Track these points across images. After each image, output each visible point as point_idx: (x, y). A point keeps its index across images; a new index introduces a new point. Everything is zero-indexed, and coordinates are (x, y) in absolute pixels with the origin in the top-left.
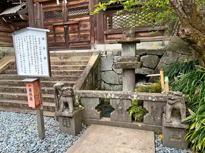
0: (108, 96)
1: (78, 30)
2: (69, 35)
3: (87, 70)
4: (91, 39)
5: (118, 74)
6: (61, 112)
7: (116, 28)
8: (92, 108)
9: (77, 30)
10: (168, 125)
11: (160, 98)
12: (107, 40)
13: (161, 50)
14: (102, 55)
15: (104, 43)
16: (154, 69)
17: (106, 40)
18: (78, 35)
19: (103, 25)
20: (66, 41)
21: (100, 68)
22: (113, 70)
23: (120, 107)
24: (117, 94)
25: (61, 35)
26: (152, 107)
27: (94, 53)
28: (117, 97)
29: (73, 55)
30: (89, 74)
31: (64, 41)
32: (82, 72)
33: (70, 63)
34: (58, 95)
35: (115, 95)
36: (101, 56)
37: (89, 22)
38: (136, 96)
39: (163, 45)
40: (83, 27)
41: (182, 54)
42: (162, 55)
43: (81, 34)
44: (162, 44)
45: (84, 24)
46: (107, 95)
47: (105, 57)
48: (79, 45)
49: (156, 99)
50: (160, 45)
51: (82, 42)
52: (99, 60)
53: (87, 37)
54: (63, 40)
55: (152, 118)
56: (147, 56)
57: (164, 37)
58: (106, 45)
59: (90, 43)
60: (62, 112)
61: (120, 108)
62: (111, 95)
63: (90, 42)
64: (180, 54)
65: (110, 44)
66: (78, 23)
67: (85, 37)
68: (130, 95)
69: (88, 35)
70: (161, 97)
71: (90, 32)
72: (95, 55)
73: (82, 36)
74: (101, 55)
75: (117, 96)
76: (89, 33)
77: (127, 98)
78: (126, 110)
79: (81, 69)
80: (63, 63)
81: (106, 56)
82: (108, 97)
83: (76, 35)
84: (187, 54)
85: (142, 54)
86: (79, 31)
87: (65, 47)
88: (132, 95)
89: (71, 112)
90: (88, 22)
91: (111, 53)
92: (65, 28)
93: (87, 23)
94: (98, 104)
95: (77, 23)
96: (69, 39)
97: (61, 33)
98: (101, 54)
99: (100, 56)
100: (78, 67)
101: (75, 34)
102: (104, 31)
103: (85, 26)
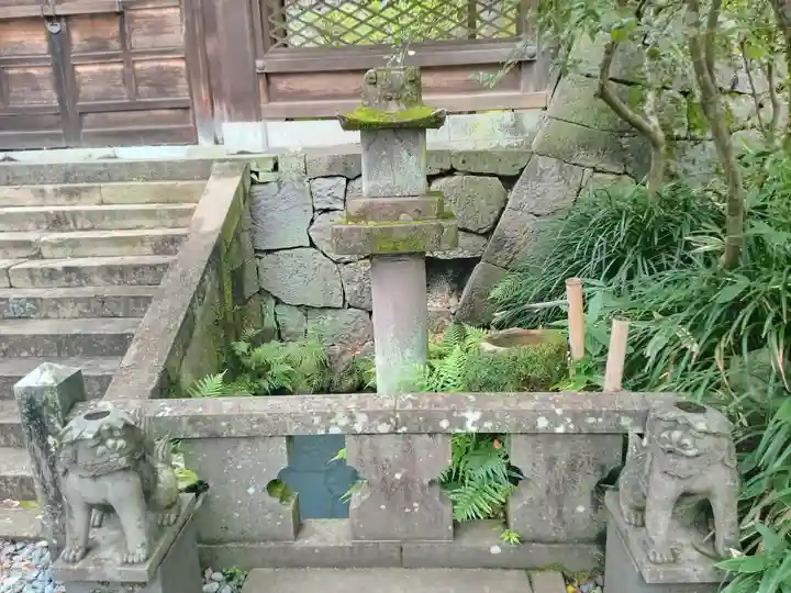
0: (336, 424)
1: (124, 46)
2: (73, 73)
3: (193, 259)
4: (191, 95)
5: (336, 263)
6: (74, 561)
7: (311, 45)
8: (251, 490)
9: (115, 44)
10: (661, 577)
11: (591, 420)
12: (275, 101)
13: (510, 154)
14: (257, 173)
15: (259, 118)
16: (487, 235)
17: (269, 100)
18: (123, 71)
19: (247, 26)
20: (61, 100)
21: (253, 240)
22: (312, 245)
23: (398, 472)
24: (379, 412)
25: (33, 71)
26: (551, 461)
27: (216, 165)
28: (383, 428)
29: (107, 173)
30: (203, 279)
31: (55, 103)
32: (166, 266)
33: (94, 220)
34: (45, 441)
35: (372, 415)
36: (253, 183)
37: (178, 11)
38: (477, 415)
39: (516, 128)
40: (145, 34)
41: (595, 170)
42: (517, 177)
43: (138, 66)
44: (514, 125)
45: (152, 17)
46: (332, 421)
47: (274, 186)
48: (135, 121)
49: (572, 426)
50: (504, 128)
51: (148, 107)
52: (246, 202)
53: (174, 83)
54: (49, 96)
55: (550, 509)
56: (456, 177)
57: (518, 93)
58: (271, 125)
59: (191, 111)
60: (83, 557)
61: (398, 476)
62: (352, 417)
63: (187, 108)
64: (588, 171)
65: (287, 120)
66: (120, 14)
67: (162, 81)
68: (449, 415)
69: (175, 72)
70: (594, 414)
71: (183, 58)
72: (223, 175)
73: (143, 79)
74: (254, 176)
75: (382, 421)
76: (182, 64)
77: (430, 429)
78: (426, 482)
79: (157, 251)
80: (58, 222)
81: (279, 182)
82: (334, 430)
83: (114, 72)
84: (615, 169)
85: (438, 171)
86: (127, 55)
87: (61, 131)
88: (455, 414)
89: (141, 553)
90: (172, 11)
91: (298, 164)
92: (50, 35)
93: (165, 12)
94: (285, 465)
95: (117, 10)
96: (78, 91)
97: (34, 61)
98: (252, 172)
99: (248, 183)
100: (141, 240)
101: (109, 67)
102: (256, 57)
103: (158, 27)
